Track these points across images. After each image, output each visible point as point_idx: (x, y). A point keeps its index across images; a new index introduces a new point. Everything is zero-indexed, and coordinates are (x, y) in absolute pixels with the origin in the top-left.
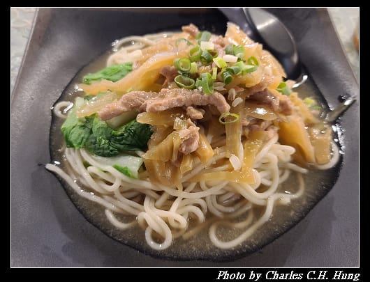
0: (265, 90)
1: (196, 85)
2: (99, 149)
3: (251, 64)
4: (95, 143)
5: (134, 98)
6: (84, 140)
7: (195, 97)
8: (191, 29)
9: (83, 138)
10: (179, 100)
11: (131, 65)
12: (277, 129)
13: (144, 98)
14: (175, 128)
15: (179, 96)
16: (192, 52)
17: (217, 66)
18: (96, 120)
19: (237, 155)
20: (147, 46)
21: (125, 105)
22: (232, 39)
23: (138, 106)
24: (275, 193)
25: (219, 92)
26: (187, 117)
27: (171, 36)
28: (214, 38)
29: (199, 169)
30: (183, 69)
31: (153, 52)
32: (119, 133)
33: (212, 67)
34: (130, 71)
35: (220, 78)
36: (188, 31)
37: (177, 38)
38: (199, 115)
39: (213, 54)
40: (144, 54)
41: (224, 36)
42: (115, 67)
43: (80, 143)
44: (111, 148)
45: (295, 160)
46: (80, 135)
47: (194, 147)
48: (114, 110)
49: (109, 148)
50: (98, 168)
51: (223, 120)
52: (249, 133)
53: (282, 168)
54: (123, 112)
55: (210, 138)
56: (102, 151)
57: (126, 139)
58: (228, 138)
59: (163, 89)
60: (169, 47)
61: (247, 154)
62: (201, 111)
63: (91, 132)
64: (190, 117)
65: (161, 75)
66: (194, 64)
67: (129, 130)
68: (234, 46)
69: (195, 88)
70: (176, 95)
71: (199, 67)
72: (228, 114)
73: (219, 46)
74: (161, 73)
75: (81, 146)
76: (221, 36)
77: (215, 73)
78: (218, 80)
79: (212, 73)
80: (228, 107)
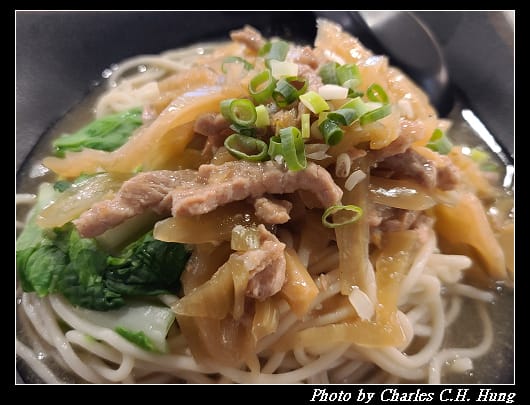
0: (408, 151)
1: (271, 154)
2: (85, 296)
3: (375, 100)
4: (75, 283)
5: (145, 186)
6: (55, 277)
7: (270, 179)
8: (247, 36)
9: (52, 273)
10: (238, 188)
11: (140, 113)
12: (432, 221)
13: (167, 184)
14: (233, 247)
15: (238, 179)
16: (254, 85)
17: (308, 111)
18: (74, 235)
19: (362, 288)
20: (169, 73)
21: (129, 202)
22: (332, 51)
23: (156, 202)
24: (441, 349)
25: (317, 162)
26: (257, 220)
27: (210, 52)
28: (296, 52)
29: (291, 321)
30: (241, 122)
31: (178, 88)
32: (122, 261)
33: (297, 112)
34: (139, 124)
35: (318, 135)
36: (242, 41)
37: (223, 54)
38: (281, 214)
39: (298, 85)
40: (162, 91)
41: (313, 47)
42: (112, 118)
43: (47, 285)
44: (108, 294)
45: (468, 278)
46: (46, 266)
47: (277, 284)
48: (107, 216)
49: (104, 294)
50: (86, 335)
51: (330, 219)
52: (383, 237)
53: (448, 296)
54: (126, 217)
55: (305, 254)
56: (89, 299)
57: (135, 272)
58: (343, 255)
59: (203, 166)
60: (209, 74)
61: (384, 282)
62: (284, 206)
63: (67, 259)
64: (262, 221)
65: (196, 134)
66: (261, 109)
67: (141, 253)
68: (338, 65)
69: (267, 158)
70: (230, 176)
71: (271, 114)
72: (340, 207)
73: (308, 67)
74: (196, 130)
75: (50, 289)
76: (308, 48)
77: (306, 125)
78: (312, 140)
79: (299, 126)
80: (337, 192)
